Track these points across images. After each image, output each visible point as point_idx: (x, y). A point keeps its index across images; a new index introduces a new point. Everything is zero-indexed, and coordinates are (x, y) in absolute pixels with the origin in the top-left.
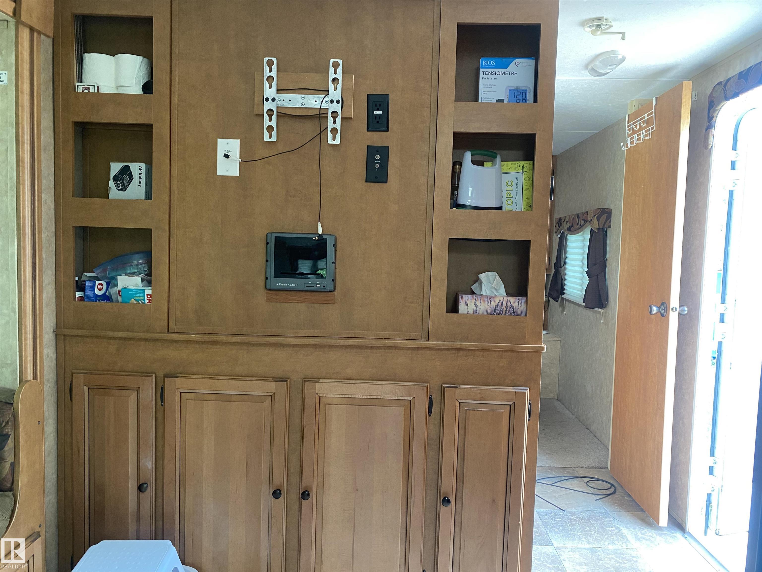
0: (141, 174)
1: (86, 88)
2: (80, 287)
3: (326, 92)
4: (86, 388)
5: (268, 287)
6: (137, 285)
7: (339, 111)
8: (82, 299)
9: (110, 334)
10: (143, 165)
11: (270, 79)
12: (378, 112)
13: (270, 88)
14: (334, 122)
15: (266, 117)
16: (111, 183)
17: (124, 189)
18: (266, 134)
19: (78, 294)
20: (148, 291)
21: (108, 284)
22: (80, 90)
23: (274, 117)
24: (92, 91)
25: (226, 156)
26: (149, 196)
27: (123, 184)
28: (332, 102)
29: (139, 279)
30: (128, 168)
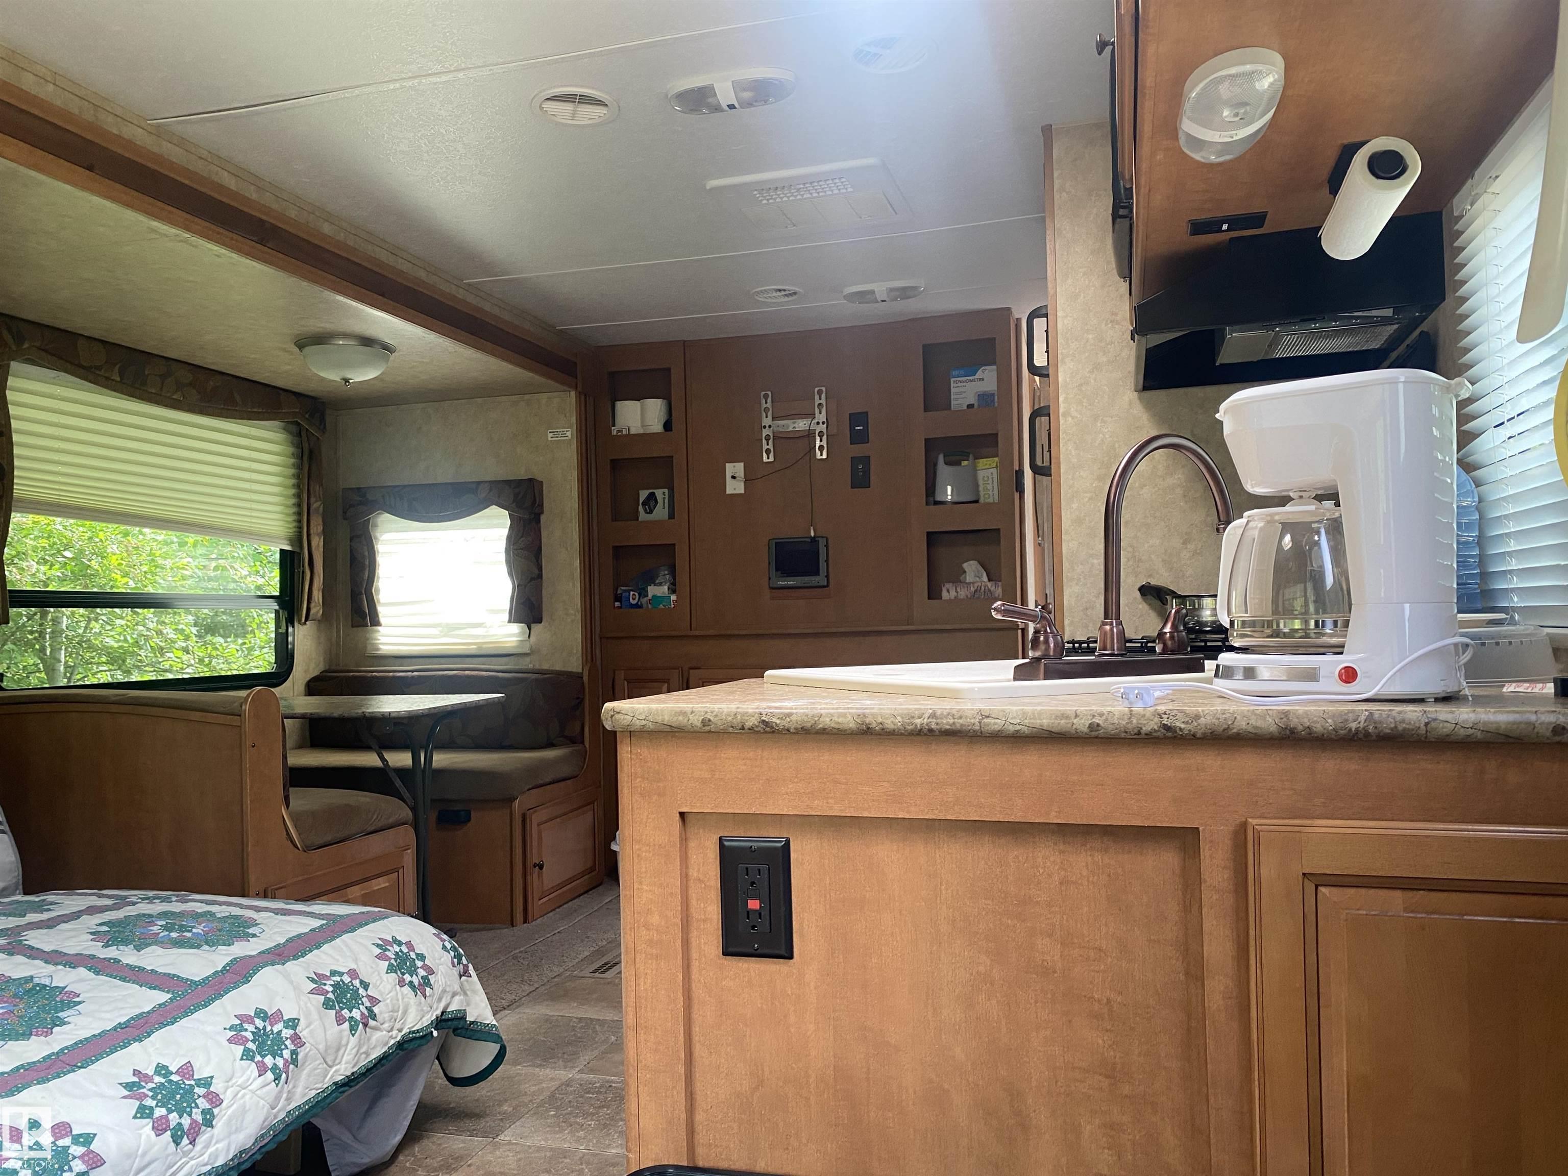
0: (664, 498)
1: (618, 431)
2: (618, 598)
3: (813, 416)
4: (626, 683)
5: (771, 585)
6: (663, 593)
7: (825, 431)
8: (620, 607)
9: (645, 634)
10: (666, 491)
11: (766, 410)
12: (859, 428)
13: (767, 417)
14: (821, 441)
15: (764, 442)
16: (640, 508)
17: (651, 512)
18: (765, 455)
19: (617, 604)
20: (673, 597)
21: (640, 595)
22: (615, 433)
23: (771, 442)
24: (624, 433)
25: (733, 477)
26: (672, 516)
27: (650, 508)
28: (818, 423)
29: (666, 588)
30: (652, 494)
